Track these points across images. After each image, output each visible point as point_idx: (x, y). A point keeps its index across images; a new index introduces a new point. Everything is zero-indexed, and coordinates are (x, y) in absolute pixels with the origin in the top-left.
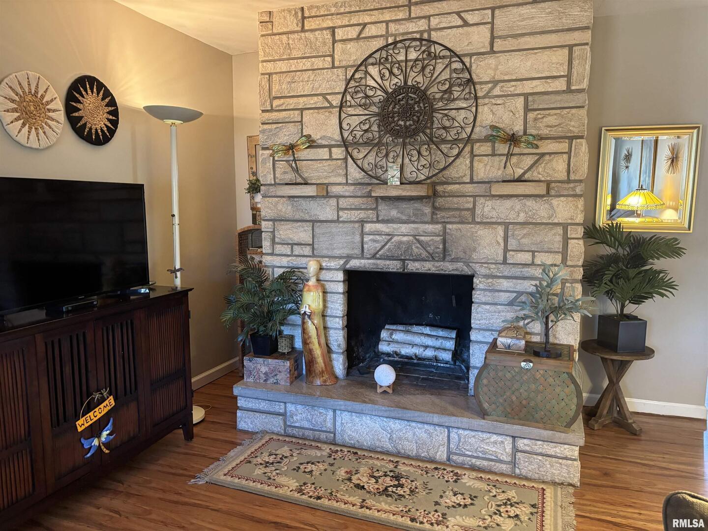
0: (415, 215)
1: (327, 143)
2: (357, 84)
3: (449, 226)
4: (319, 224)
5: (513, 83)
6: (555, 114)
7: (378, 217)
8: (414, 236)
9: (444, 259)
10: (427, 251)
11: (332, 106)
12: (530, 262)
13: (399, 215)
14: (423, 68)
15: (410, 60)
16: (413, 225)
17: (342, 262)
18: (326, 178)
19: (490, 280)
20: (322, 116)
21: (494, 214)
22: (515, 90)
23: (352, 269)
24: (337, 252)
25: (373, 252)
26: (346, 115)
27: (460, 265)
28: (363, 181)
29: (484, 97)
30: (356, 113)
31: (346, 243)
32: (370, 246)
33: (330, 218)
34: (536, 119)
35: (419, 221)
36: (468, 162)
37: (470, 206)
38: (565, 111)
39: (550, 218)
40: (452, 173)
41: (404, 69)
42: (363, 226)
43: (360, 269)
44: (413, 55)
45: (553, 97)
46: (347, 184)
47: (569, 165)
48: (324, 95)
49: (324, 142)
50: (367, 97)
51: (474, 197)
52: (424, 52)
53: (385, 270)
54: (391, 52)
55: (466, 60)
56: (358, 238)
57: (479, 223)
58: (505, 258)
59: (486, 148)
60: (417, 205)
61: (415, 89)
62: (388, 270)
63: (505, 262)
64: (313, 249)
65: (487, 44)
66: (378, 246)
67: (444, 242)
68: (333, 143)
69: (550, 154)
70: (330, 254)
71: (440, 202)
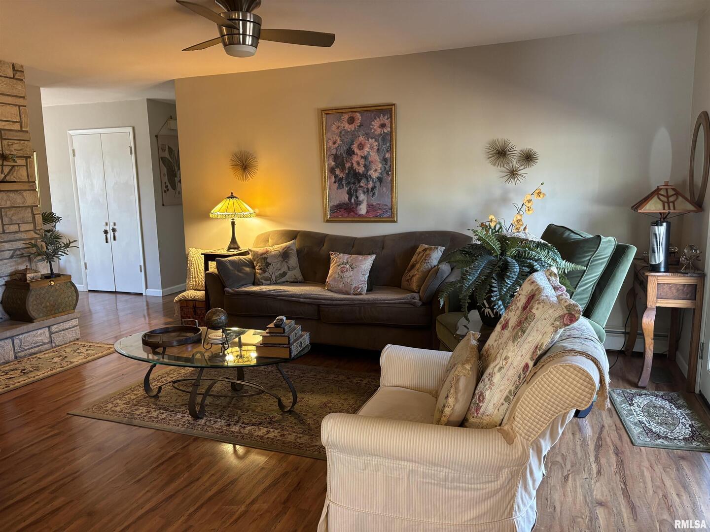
6: (18, 143)
12: (18, 230)
34: (8, 145)
38: (22, 142)
39: (23, 203)
45: (14, 133)
47: (27, 173)
58: (3, 229)
63: (4, 232)
69: (18, 166)
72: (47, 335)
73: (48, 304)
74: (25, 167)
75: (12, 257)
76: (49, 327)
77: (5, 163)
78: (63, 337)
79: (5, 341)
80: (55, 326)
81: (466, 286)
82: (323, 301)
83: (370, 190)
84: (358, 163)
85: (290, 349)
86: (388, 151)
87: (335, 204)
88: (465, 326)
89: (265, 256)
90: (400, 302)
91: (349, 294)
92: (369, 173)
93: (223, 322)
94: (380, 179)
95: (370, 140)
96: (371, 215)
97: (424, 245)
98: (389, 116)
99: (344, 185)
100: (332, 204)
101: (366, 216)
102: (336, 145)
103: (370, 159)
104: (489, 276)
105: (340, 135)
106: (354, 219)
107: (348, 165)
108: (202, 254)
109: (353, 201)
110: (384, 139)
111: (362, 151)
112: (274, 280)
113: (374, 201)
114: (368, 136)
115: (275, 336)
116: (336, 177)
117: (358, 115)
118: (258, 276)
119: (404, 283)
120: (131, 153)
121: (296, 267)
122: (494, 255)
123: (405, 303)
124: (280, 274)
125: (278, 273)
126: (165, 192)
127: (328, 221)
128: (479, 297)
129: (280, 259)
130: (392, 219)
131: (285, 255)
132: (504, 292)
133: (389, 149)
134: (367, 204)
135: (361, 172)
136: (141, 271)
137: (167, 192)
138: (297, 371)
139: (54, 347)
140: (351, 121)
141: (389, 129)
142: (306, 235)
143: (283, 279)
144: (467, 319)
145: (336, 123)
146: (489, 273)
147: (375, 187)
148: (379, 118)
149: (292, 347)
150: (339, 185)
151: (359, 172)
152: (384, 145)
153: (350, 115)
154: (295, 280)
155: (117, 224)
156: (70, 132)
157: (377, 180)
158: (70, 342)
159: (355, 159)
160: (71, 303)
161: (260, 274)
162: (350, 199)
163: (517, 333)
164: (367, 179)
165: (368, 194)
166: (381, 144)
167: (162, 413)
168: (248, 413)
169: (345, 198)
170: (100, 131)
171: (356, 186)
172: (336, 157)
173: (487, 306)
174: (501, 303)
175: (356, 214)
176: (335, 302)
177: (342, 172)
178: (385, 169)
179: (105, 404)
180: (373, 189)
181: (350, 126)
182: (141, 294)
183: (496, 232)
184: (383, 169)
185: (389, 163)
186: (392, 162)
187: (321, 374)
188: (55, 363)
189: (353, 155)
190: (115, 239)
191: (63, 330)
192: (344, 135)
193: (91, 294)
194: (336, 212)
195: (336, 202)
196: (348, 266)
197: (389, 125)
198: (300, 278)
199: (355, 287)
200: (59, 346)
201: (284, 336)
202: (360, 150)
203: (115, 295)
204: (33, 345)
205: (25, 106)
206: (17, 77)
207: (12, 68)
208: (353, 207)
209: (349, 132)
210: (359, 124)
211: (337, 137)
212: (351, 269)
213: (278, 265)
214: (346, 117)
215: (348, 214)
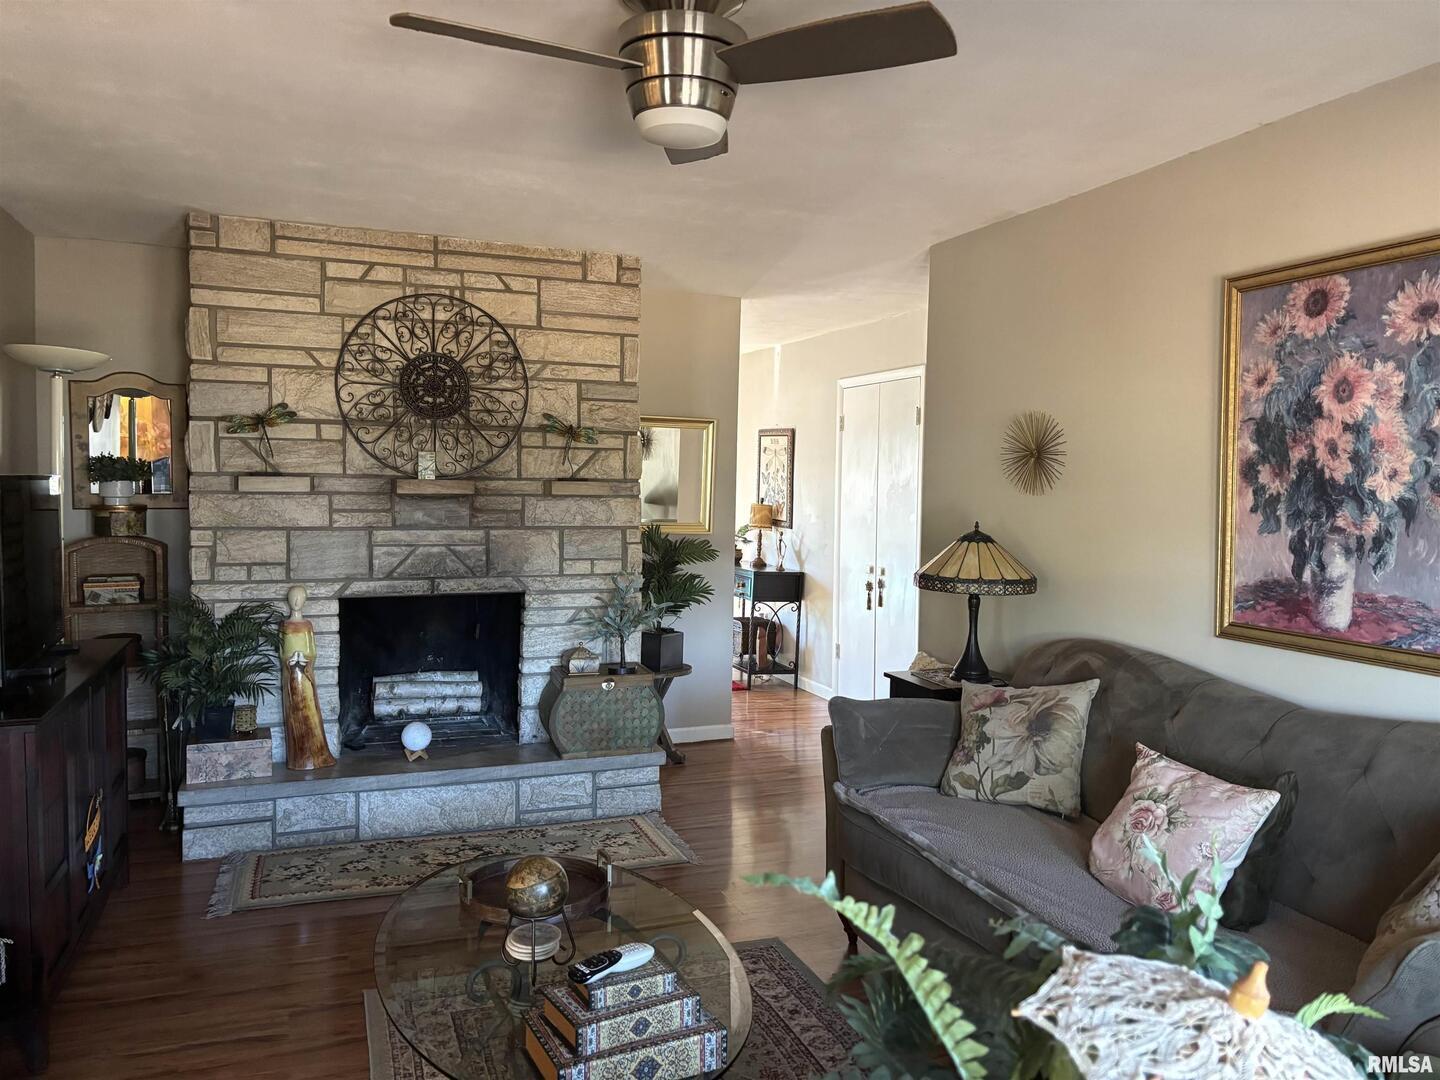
0: (448, 518)
1: (312, 417)
2: (362, 342)
3: (493, 532)
4: (298, 533)
5: (564, 367)
6: (611, 407)
7: (394, 520)
8: (447, 546)
9: (487, 575)
10: (465, 565)
11: (319, 365)
12: (589, 572)
13: (426, 518)
14: (457, 334)
15: (440, 322)
16: (445, 532)
17: (337, 587)
18: (310, 466)
19: (545, 597)
20: (305, 380)
21: (547, 517)
22: (567, 375)
23: (353, 596)
24: (330, 573)
25: (388, 569)
26: (346, 382)
27: (508, 580)
28: (370, 472)
29: (532, 378)
30: (359, 380)
31: (344, 558)
32: (383, 559)
33: (319, 523)
34: (591, 411)
35: (454, 525)
36: (515, 454)
37: (518, 507)
38: (621, 404)
39: (608, 521)
40: (497, 466)
41: (431, 331)
42: (370, 535)
43: (367, 595)
44: (441, 316)
45: (606, 387)
46: (344, 475)
47: (625, 462)
48: (308, 351)
49: (308, 415)
50: (377, 360)
51: (524, 495)
52: (457, 314)
53: (407, 594)
54: (412, 306)
55: (510, 331)
56: (363, 552)
57: (529, 528)
58: (561, 568)
59: (536, 439)
60: (452, 506)
61: (447, 358)
62: (410, 594)
63: (561, 574)
64: (288, 570)
65: (534, 318)
66: (396, 560)
67: (488, 552)
68: (323, 417)
69: (606, 450)
70: (319, 575)
71: (480, 501)
72: (589, 789)
74: (621, 453)
75: (571, 622)
76: (594, 773)
77: (573, 444)
78: (622, 800)
79: (503, 783)
80: (608, 774)
83: (1369, 546)
84: (1333, 449)
87: (1251, 583)
92: (1369, 483)
94: (1407, 509)
95: (1379, 366)
96: (1367, 634)
99: (1283, 519)
101: (1349, 634)
102: (1266, 389)
103: (1371, 434)
105: (1280, 355)
106: (1305, 641)
107: (1297, 454)
109: (1307, 576)
110: (1428, 362)
111: (1348, 404)
112: (988, 790)
113: (1380, 585)
114: (1371, 351)
116: (1259, 491)
117: (1342, 281)
120: (919, 422)
121: (1068, 767)
124: (1007, 777)
127: (1224, 634)
131: (1041, 721)
134: (1356, 595)
135: (1340, 478)
140: (1318, 304)
145: (1268, 317)
147: (1390, 534)
148: (1415, 284)
150: (1267, 519)
151: (1332, 478)
152: (1428, 381)
153: (1314, 284)
154: (1051, 808)
155: (886, 572)
156: (843, 381)
157: (1397, 508)
159: (1323, 431)
162: (1298, 569)
164: (1361, 505)
165: (1360, 558)
166: (1416, 378)
169: (1281, 563)
171: (1321, 525)
172: (1262, 429)
175: (1316, 624)
177: (1277, 475)
180: (1380, 541)
181: (1313, 323)
184: (1421, 470)
189: (1317, 421)
190: (880, 605)
191: (624, 786)
192: (1291, 353)
194: (1253, 607)
195: (1251, 576)
196: (1161, 810)
202: (1341, 401)
204: (558, 804)
205: (636, 336)
206: (624, 280)
207: (615, 265)
208: (1307, 600)
209: (1307, 342)
210: (1343, 313)
211: (1270, 362)
212: (1165, 826)
213: (1010, 749)
214: (1301, 292)
215: (1290, 620)
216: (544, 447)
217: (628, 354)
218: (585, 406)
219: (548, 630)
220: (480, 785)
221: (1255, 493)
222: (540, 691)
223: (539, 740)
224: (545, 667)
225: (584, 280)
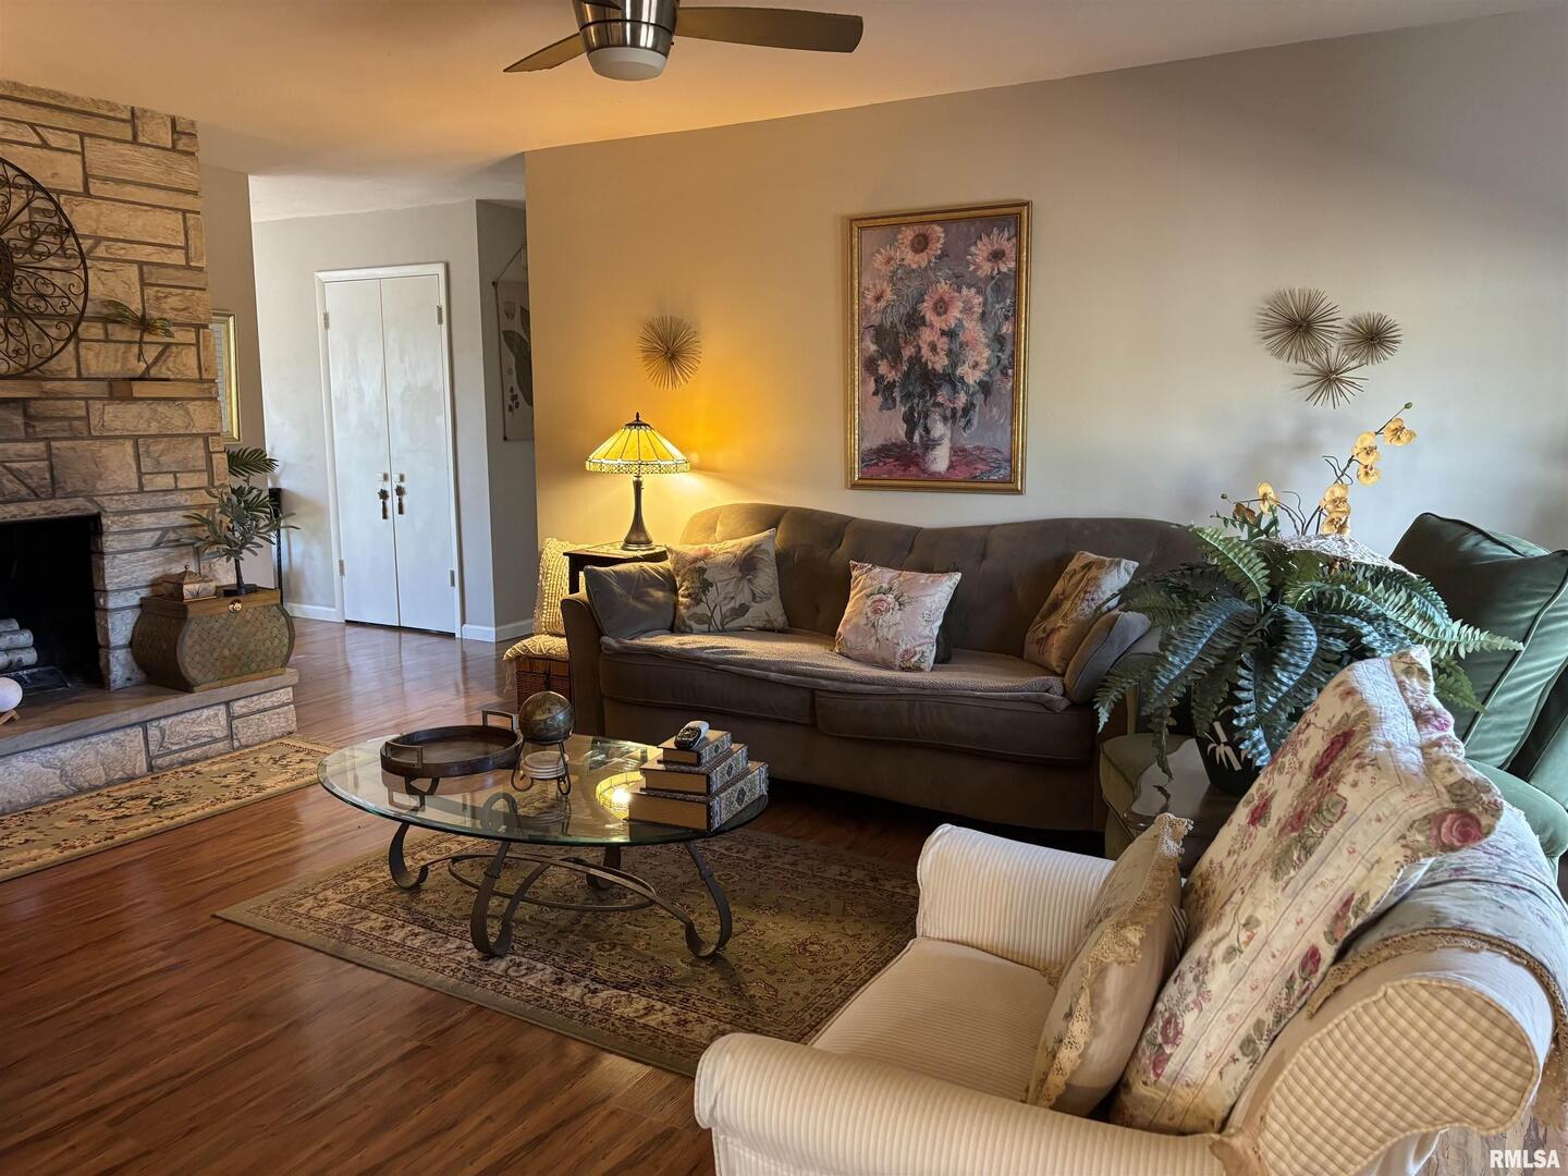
3: (55, 444)
5: (121, 245)
6: (178, 295)
9: (54, 496)
10: (25, 485)
12: (173, 487)
19: (126, 518)
21: (118, 424)
22: (126, 254)
27: (80, 501)
29: (91, 257)
34: (156, 298)
35: (5, 438)
36: (72, 349)
37: (82, 413)
38: (188, 292)
39: (187, 428)
40: (57, 365)
45: (170, 271)
47: (199, 360)
51: (87, 399)
55: (55, 197)
57: (97, 438)
58: (141, 484)
59: (96, 331)
63: (141, 490)
65: (80, 183)
67: (51, 468)
69: (177, 344)
71: (36, 407)
72: (223, 722)
73: (226, 652)
74: (194, 348)
75: (157, 545)
76: (227, 703)
77: (147, 338)
78: (259, 726)
79: (128, 731)
80: (241, 703)
81: (1161, 683)
82: (823, 682)
83: (959, 414)
84: (933, 348)
85: (709, 808)
86: (1007, 318)
87: (873, 447)
88: (1160, 789)
89: (701, 564)
90: (1010, 697)
91: (888, 666)
92: (959, 371)
93: (559, 728)
94: (985, 387)
95: (965, 291)
96: (961, 473)
97: (1087, 553)
98: (1013, 232)
99: (898, 399)
100: (867, 445)
101: (948, 475)
102: (882, 304)
103: (962, 338)
104: (1229, 658)
105: (892, 278)
106: (917, 483)
107: (908, 352)
108: (565, 554)
109: (916, 438)
110: (998, 289)
111: (944, 317)
112: (718, 623)
113: (968, 440)
114: (959, 281)
115: (675, 771)
116: (879, 379)
117: (938, 229)
118: (682, 610)
119: (1031, 648)
120: (440, 321)
121: (771, 595)
122: (1250, 597)
123: (1026, 700)
124: (733, 609)
125: (729, 607)
126: (511, 409)
127: (855, 486)
128: (1201, 713)
129: (736, 572)
130: (1011, 486)
131: (747, 564)
132: (1269, 706)
133: (1010, 314)
134: (952, 448)
135: (939, 368)
136: (453, 584)
137: (515, 410)
138: (752, 849)
139: (238, 749)
140: (921, 244)
141: (1012, 265)
142: (804, 519)
143: (739, 622)
144: (1164, 771)
145: (882, 251)
146: (1228, 650)
147: (973, 405)
148: (989, 236)
149: (715, 803)
150: (886, 400)
151: (934, 369)
152: (998, 302)
153: (918, 229)
154: (769, 626)
155: (406, 478)
156: (321, 275)
157: (978, 388)
158: (273, 739)
159: (927, 336)
160: (277, 653)
161: (688, 607)
162: (910, 435)
163: (1287, 851)
164: (954, 386)
165: (954, 423)
166: (990, 300)
167: (416, 935)
168: (613, 952)
169: (897, 431)
170: (380, 272)
171: (926, 402)
172: (880, 333)
173: (1223, 738)
174: (1261, 735)
175: (924, 471)
176: (851, 687)
177: (893, 367)
178: (999, 362)
179: (300, 899)
180: (967, 410)
181: (917, 257)
182: (452, 635)
183: (1261, 533)
184: (994, 361)
185: (1009, 348)
186: (1016, 343)
187: (809, 862)
188: (228, 786)
189: (922, 328)
190: (401, 512)
191: (259, 711)
192: (901, 279)
193: (350, 630)
194: (876, 464)
195: (874, 442)
196: (890, 598)
197: (1013, 255)
198: (780, 619)
199: (906, 651)
200: (247, 746)
201: (697, 773)
202: (939, 314)
203: (397, 634)
204: (191, 743)
205: (198, 213)
206: (180, 146)
207: (169, 126)
208: (917, 455)
209: (913, 271)
210: (939, 252)
211: (886, 284)
212: (897, 607)
213: (730, 588)
214: (908, 234)
215: (905, 470)
216: (107, 340)
217: (192, 233)
218: (151, 292)
219: (133, 556)
220: (102, 737)
221: (876, 381)
222: (130, 627)
223: (133, 683)
224: (134, 599)
225: (135, 141)
